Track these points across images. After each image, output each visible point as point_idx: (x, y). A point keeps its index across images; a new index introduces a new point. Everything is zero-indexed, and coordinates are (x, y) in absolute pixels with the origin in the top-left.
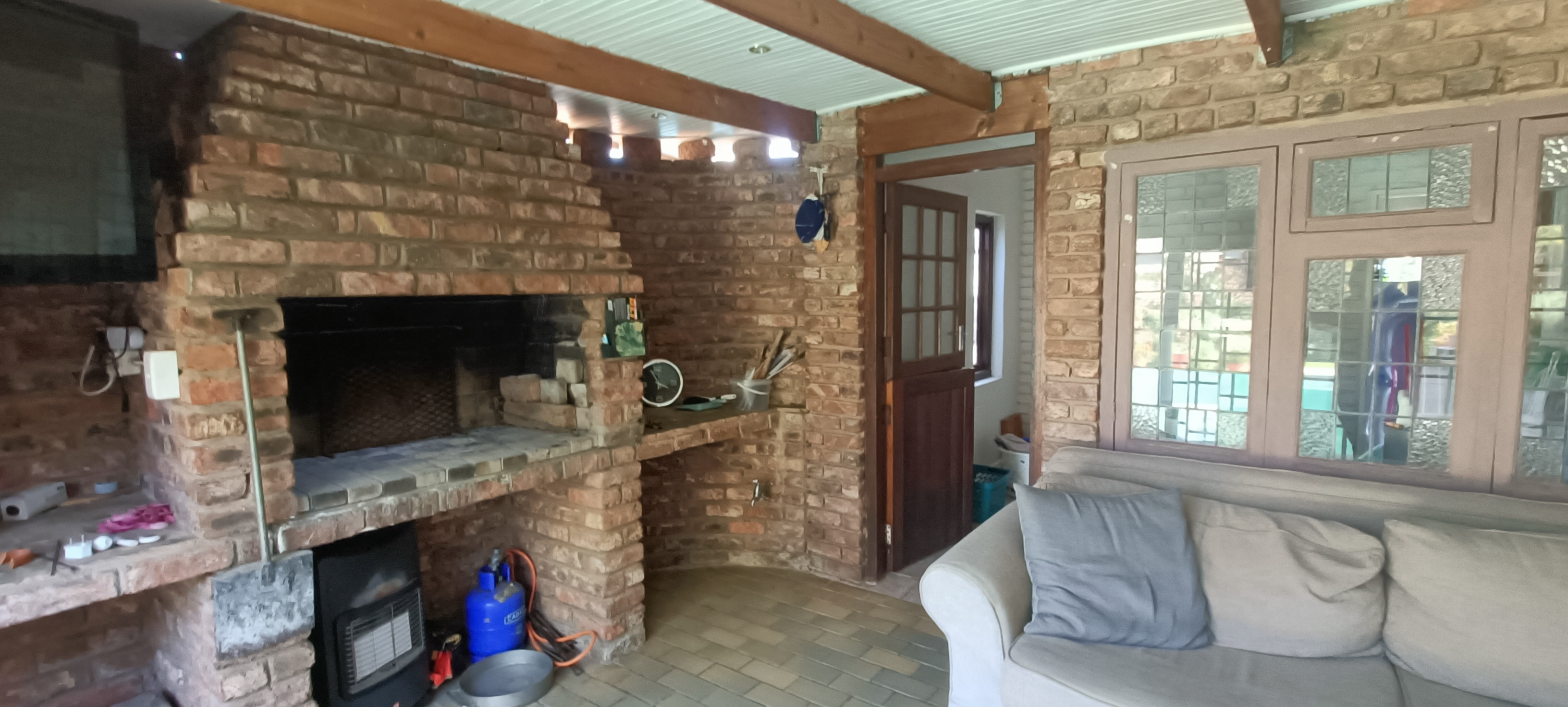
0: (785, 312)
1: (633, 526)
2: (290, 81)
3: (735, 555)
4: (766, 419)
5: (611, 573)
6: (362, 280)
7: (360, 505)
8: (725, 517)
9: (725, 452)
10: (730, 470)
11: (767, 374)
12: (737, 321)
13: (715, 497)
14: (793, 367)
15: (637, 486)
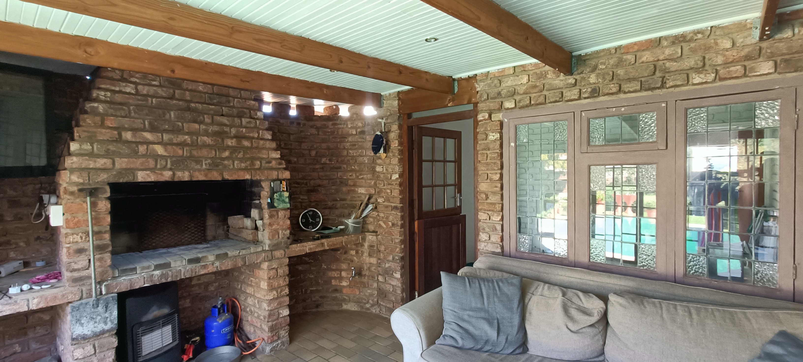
0: (370, 187)
1: (284, 288)
2: (123, 90)
3: (346, 304)
4: (359, 238)
5: (271, 310)
6: (148, 175)
7: (143, 274)
8: (341, 286)
9: (341, 253)
10: (343, 263)
11: (360, 216)
12: (348, 191)
13: (336, 275)
14: (374, 213)
15: (287, 269)
